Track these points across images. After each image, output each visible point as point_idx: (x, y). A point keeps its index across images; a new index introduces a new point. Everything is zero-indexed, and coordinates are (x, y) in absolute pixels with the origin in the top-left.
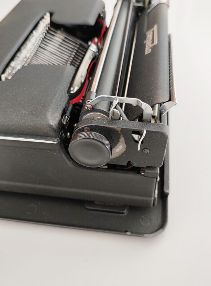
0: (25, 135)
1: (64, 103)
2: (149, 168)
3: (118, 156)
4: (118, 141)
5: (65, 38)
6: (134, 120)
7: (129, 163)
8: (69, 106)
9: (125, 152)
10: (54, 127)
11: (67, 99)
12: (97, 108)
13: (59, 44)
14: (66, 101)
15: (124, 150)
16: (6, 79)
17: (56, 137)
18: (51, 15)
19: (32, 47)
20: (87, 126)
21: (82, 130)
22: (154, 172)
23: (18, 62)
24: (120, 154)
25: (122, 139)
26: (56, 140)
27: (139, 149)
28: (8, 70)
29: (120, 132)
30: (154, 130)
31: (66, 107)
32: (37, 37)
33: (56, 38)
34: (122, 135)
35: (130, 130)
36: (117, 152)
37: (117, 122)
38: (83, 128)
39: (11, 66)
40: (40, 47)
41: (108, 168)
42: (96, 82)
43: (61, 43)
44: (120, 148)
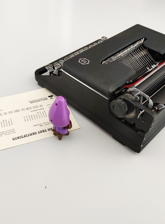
0: (98, 90)
1: (121, 85)
2: (142, 131)
3: (130, 118)
4: (133, 111)
5: (147, 54)
6: (145, 106)
7: (134, 124)
8: (123, 87)
9: (134, 117)
10: (110, 92)
11: (123, 84)
12: (132, 93)
13: (142, 56)
14: (122, 85)
15: (134, 116)
16: (104, 64)
17: (109, 97)
18: (145, 39)
19: (127, 52)
20: (123, 98)
21: (120, 99)
22: (143, 134)
23: (116, 57)
24: (132, 118)
25: (135, 111)
26: (108, 98)
27: (138, 118)
28: (108, 60)
29: (135, 107)
30: (149, 113)
31: (120, 87)
32: (132, 48)
33: (141, 52)
34: (135, 109)
35: (139, 108)
36: (131, 116)
37: (136, 102)
38: (121, 98)
39: (111, 58)
40: (131, 53)
41: (125, 122)
42: (139, 82)
43: (143, 56)
44: (132, 115)
